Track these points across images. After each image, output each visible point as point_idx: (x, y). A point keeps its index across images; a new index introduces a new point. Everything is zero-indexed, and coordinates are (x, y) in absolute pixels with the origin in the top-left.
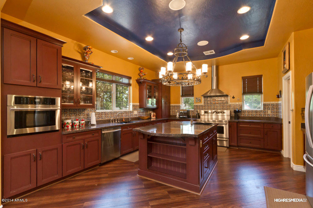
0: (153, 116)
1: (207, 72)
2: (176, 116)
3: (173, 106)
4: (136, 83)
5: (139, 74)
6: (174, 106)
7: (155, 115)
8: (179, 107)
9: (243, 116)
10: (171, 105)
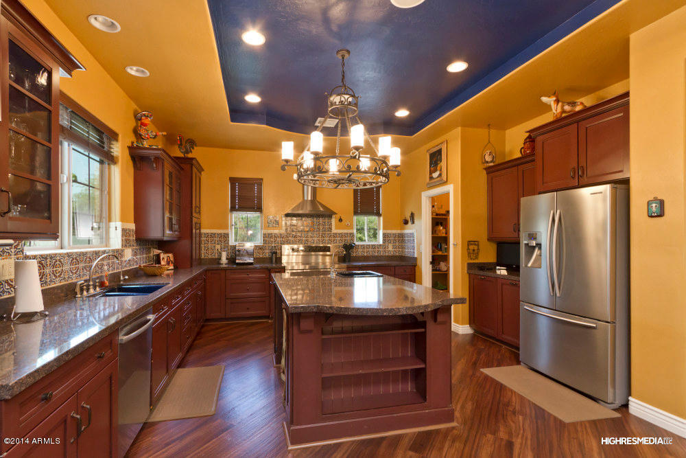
0: (168, 263)
1: (399, 164)
2: (220, 259)
3: (207, 235)
4: (129, 158)
5: (136, 132)
6: (213, 235)
7: (172, 259)
8: (226, 236)
9: (354, 255)
10: (203, 231)
